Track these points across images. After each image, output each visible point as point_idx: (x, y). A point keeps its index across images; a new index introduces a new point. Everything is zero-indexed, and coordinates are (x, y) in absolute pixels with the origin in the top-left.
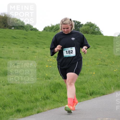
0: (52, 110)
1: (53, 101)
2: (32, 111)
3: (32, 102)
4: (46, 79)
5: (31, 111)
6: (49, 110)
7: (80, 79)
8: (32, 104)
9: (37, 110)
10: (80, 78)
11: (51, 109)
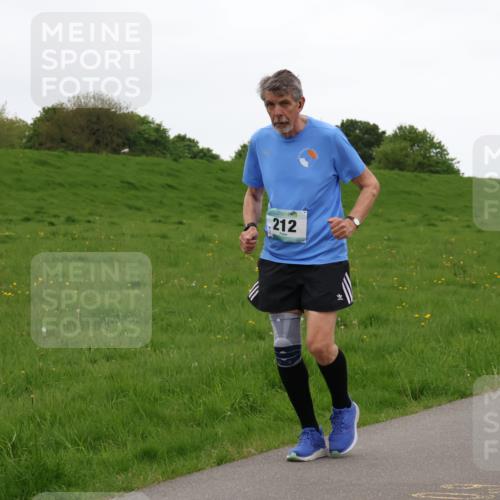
0: (270, 453)
1: (276, 418)
2: (197, 458)
3: (199, 425)
4: (247, 338)
5: (194, 455)
6: (262, 452)
7: (373, 339)
8: (200, 429)
9: (215, 453)
10: (375, 335)
11: (269, 449)
